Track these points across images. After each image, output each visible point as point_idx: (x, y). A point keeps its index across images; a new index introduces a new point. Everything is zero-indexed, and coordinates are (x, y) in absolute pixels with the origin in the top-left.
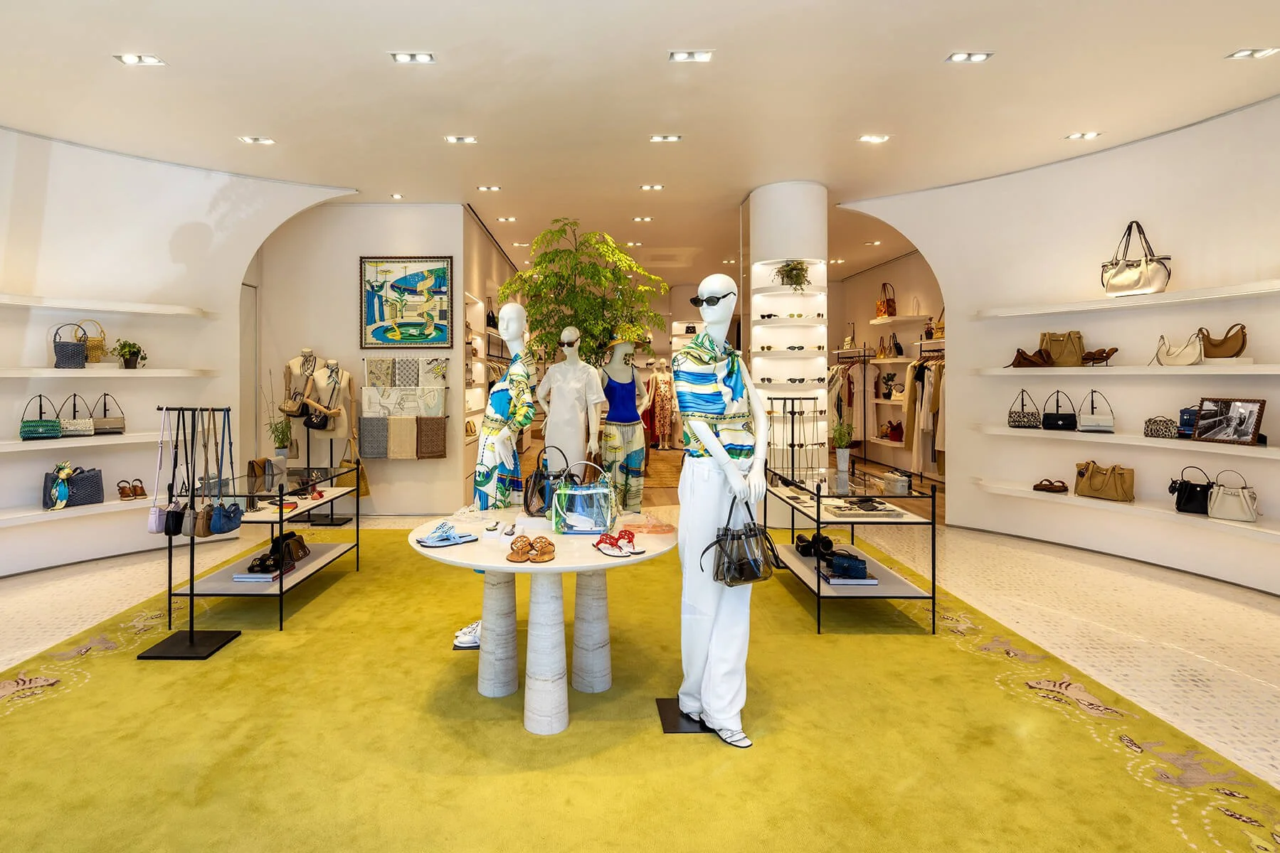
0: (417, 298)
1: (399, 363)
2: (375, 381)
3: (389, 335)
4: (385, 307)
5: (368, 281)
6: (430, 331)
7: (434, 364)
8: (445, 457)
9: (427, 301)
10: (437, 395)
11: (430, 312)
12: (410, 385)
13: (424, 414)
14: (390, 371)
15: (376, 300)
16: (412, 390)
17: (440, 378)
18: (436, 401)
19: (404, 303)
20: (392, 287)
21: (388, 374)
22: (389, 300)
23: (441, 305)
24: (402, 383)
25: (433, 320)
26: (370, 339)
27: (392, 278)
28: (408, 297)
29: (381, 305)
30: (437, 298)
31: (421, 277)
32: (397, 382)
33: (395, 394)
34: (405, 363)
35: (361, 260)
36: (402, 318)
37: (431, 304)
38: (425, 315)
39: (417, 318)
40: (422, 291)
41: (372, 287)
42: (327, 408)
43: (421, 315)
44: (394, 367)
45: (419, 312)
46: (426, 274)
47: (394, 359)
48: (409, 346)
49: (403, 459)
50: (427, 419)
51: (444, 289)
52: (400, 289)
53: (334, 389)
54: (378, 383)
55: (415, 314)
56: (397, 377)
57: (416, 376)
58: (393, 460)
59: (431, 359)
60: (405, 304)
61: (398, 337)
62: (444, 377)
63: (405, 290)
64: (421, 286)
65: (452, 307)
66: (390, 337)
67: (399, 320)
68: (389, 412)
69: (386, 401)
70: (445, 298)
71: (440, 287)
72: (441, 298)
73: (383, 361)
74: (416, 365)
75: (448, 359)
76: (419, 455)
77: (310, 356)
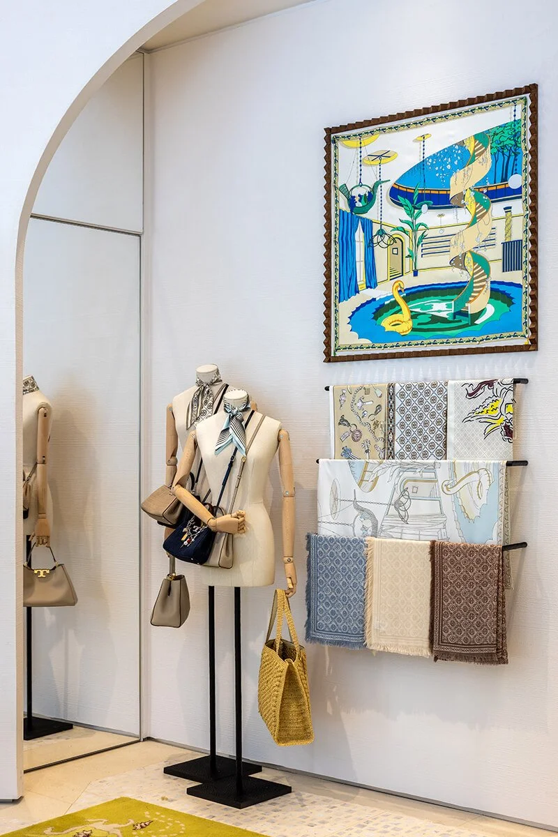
0: (449, 217)
1: (402, 395)
2: (349, 443)
3: (387, 322)
4: (377, 249)
5: (344, 189)
6: (481, 303)
7: (483, 397)
8: (506, 662)
9: (474, 222)
10: (486, 485)
11: (481, 252)
12: (425, 455)
13: (454, 536)
14: (381, 417)
15: (359, 235)
16: (428, 468)
17: (498, 435)
18: (484, 500)
19: (419, 234)
20: (395, 193)
21: (376, 424)
22: (387, 230)
23: (508, 228)
24: (408, 448)
25: (488, 272)
26: (347, 337)
27: (393, 172)
28: (429, 217)
29: (370, 245)
30: (497, 209)
31: (458, 156)
32: (397, 447)
33: (388, 478)
34: (415, 395)
35: (328, 140)
36: (416, 274)
37: (483, 228)
38: (469, 261)
39: (449, 270)
40: (462, 196)
41: (351, 202)
42: (214, 510)
43: (458, 262)
44: (391, 408)
45: (455, 252)
46: (471, 146)
47: (391, 386)
48: (429, 348)
49: (397, 655)
50: (457, 550)
51: (515, 181)
52: (409, 196)
53: (231, 465)
54: (356, 448)
55: (445, 259)
56: (398, 432)
57: (439, 430)
58: (379, 653)
59: (476, 382)
60: (423, 237)
61: (406, 326)
62: (509, 432)
63: (422, 198)
64: (461, 183)
65: (534, 231)
66: (388, 328)
67: (409, 281)
68: (375, 526)
69: (370, 496)
70: (518, 206)
71: (505, 179)
72: (508, 209)
73: (367, 391)
74: (440, 398)
75: (525, 381)
76: (436, 647)
77: (212, 384)
